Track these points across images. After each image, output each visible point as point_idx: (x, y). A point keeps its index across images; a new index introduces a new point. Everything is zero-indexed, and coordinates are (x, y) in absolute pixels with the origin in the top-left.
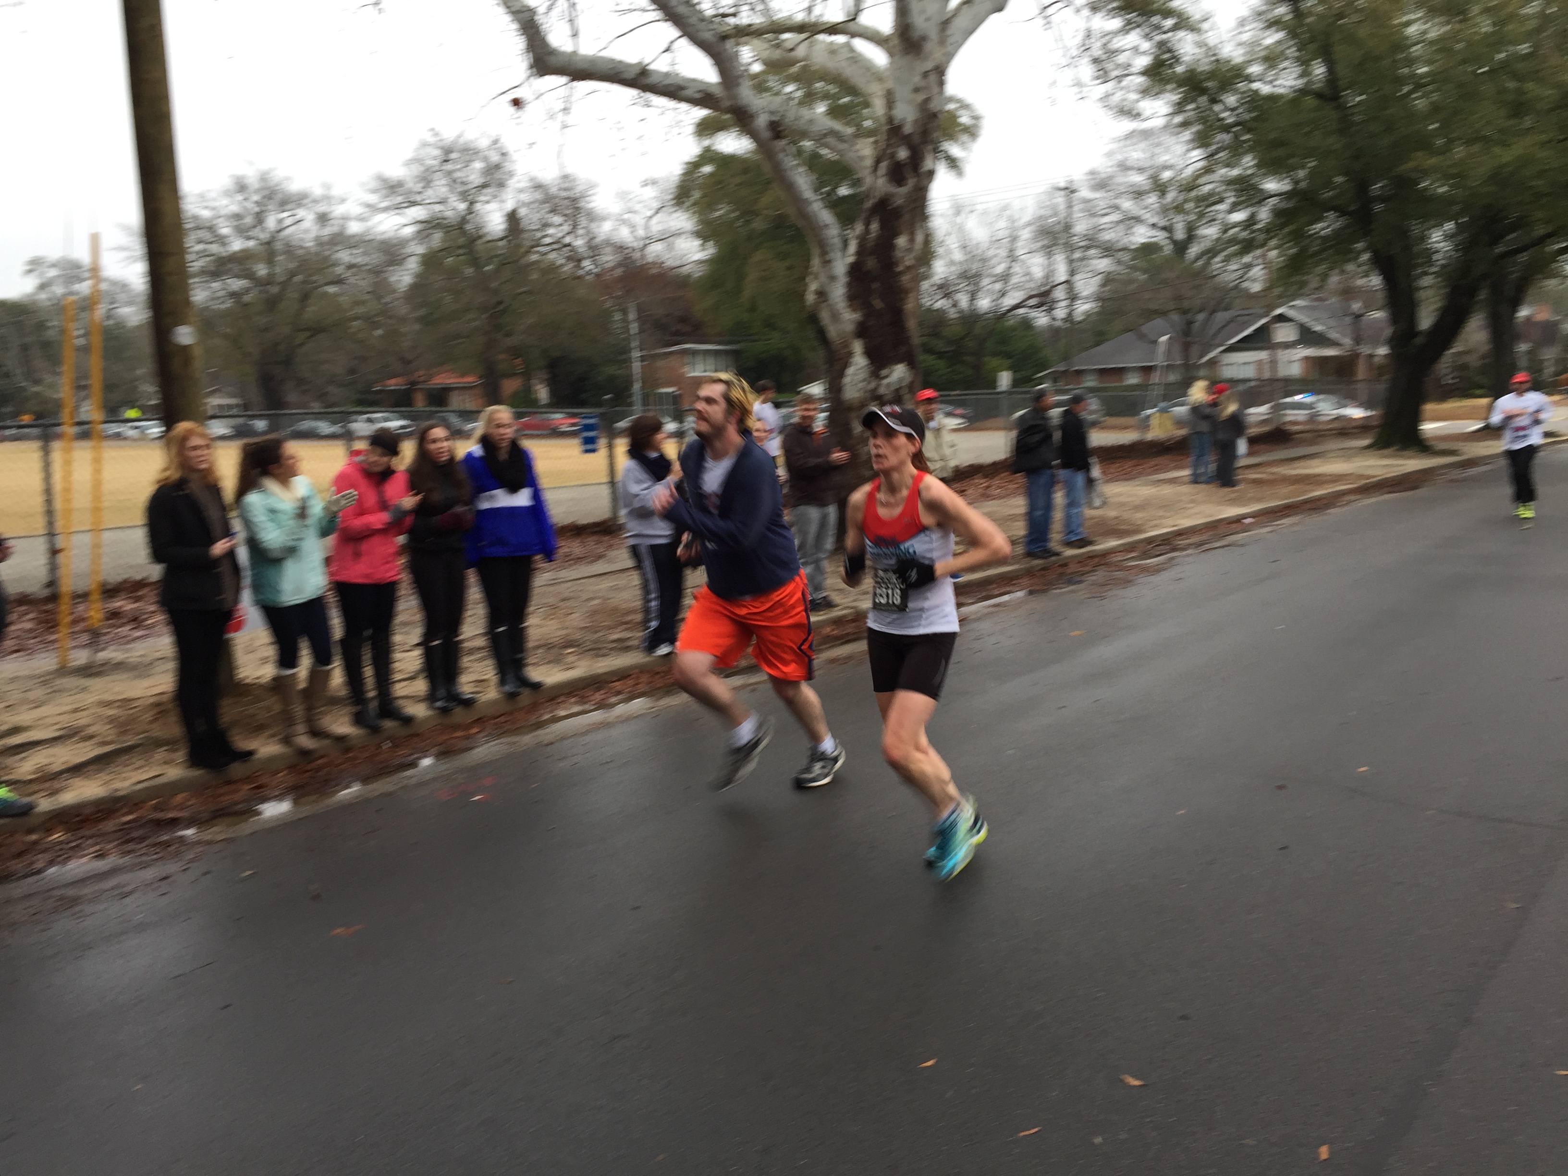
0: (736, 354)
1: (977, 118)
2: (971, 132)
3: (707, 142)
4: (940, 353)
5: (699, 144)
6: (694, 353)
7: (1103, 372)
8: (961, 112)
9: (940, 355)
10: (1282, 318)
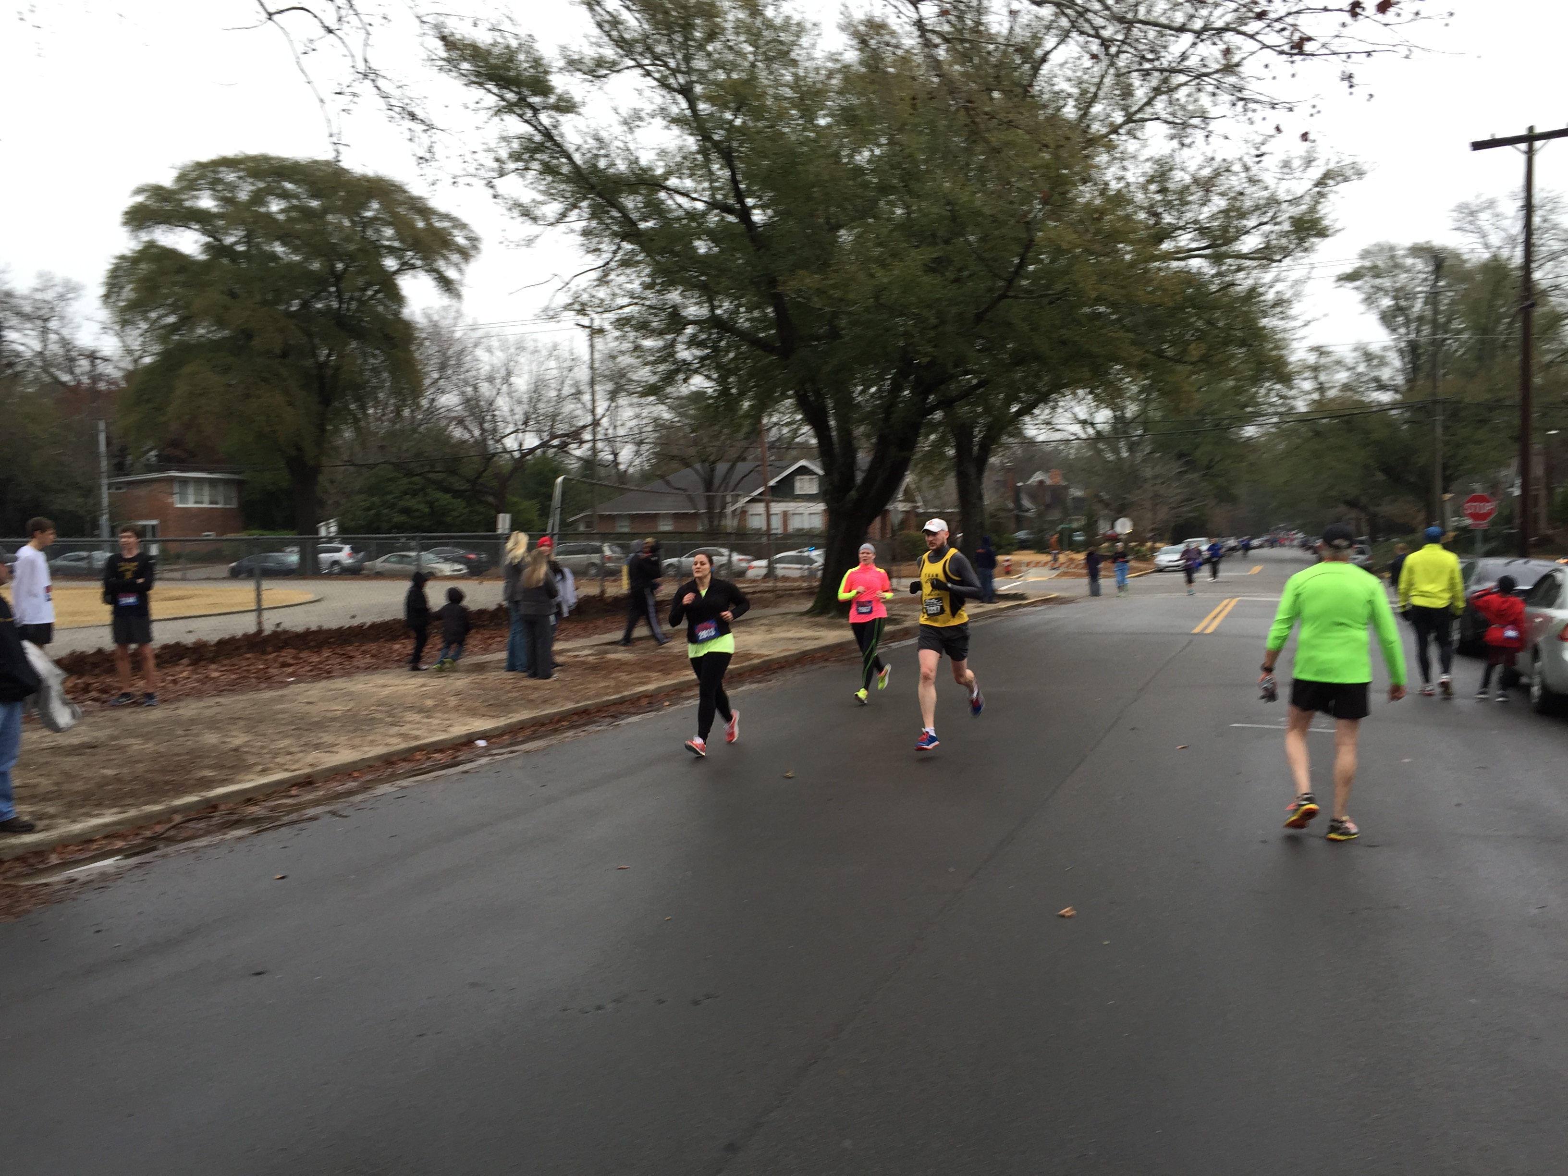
0: (240, 484)
1: (474, 240)
2: (465, 254)
3: (145, 237)
4: (458, 491)
5: (136, 237)
6: (185, 482)
7: (634, 518)
8: (456, 232)
9: (457, 494)
10: (803, 470)
